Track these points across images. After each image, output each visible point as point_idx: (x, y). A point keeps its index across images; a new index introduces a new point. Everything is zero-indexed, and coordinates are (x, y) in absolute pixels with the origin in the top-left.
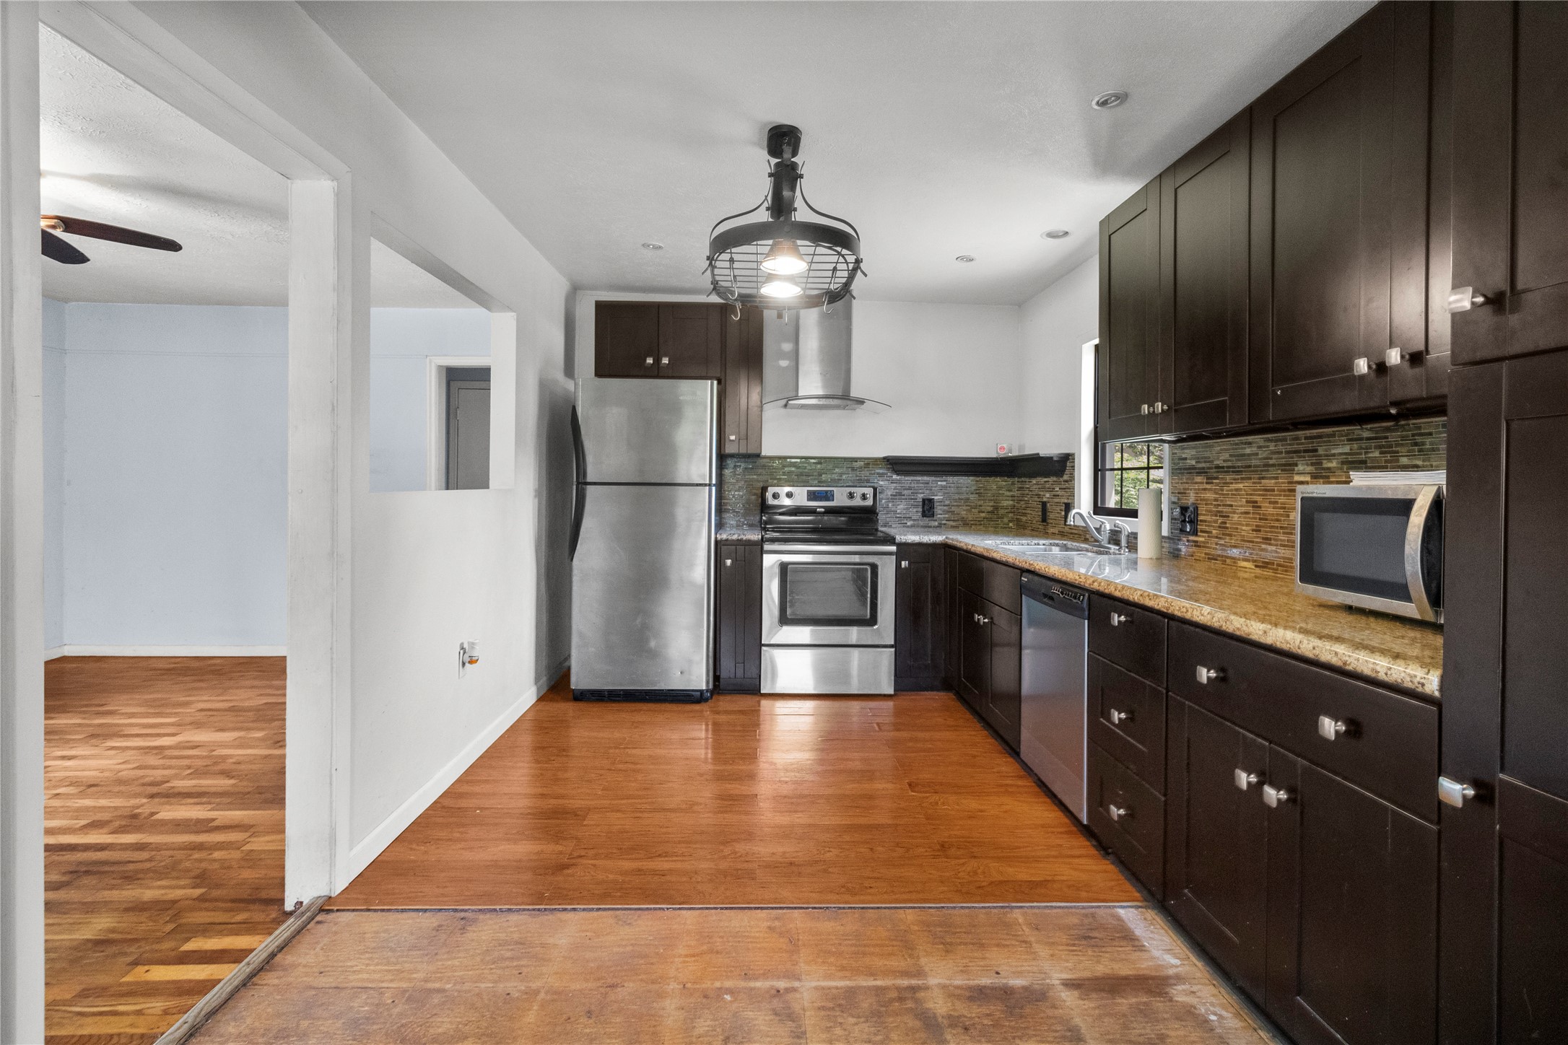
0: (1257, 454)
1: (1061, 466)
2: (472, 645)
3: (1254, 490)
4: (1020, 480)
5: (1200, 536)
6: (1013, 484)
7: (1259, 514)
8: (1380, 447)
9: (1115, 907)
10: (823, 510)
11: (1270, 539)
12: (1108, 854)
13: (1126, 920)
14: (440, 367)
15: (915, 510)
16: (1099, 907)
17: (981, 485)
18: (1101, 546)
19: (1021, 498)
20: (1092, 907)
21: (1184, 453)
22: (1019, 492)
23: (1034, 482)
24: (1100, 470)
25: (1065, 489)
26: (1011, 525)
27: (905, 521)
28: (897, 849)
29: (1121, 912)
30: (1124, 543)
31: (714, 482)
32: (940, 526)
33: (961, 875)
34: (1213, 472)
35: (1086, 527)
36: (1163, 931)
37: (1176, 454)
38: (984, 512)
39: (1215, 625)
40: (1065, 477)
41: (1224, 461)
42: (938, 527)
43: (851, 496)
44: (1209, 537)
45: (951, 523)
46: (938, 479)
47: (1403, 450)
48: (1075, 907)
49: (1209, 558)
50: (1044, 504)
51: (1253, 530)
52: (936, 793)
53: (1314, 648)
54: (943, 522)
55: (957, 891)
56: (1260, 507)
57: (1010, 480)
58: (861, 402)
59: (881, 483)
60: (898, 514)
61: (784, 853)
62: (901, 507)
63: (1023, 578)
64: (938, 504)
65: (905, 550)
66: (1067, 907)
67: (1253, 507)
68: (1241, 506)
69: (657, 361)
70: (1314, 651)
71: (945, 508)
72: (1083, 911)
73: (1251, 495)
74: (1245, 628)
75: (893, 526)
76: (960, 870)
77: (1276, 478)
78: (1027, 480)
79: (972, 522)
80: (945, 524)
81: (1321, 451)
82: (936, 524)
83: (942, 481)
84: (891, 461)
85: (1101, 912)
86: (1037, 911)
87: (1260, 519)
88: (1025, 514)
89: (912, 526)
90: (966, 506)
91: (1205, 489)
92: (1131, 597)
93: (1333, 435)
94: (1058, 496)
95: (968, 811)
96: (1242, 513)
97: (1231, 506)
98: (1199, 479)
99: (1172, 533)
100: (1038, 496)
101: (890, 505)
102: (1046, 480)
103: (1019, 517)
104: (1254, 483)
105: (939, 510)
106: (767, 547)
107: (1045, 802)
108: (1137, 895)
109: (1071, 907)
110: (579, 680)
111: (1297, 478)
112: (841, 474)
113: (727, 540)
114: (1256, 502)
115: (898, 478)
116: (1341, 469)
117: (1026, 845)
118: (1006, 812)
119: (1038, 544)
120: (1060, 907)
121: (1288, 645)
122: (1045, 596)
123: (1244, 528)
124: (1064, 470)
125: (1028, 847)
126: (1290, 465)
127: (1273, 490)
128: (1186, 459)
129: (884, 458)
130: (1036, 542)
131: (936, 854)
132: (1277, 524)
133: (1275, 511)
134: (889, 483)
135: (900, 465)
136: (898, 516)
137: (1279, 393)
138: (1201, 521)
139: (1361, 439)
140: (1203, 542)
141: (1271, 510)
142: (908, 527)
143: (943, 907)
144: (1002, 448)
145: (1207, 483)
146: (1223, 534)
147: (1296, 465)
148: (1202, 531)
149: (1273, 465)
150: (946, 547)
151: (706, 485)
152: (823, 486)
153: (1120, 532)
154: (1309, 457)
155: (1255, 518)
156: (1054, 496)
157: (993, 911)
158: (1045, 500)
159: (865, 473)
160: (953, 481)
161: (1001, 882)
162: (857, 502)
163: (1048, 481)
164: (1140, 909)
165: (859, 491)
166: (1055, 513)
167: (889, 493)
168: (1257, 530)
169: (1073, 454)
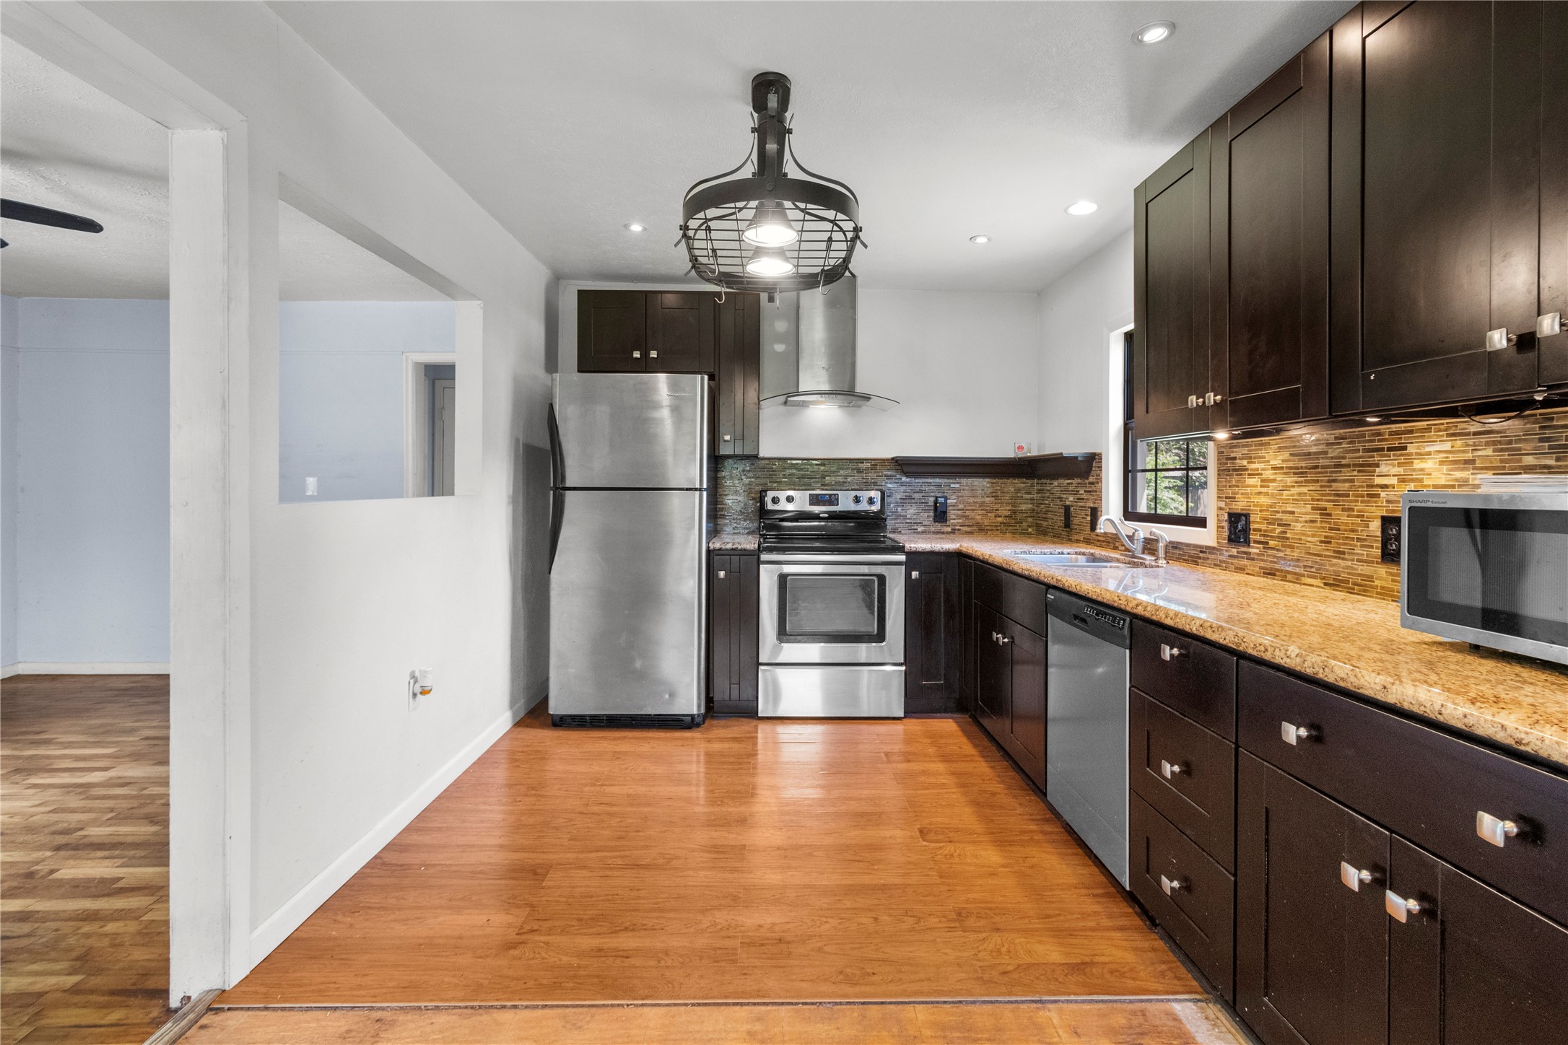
0: (1326, 453)
1: (1087, 466)
2: (424, 673)
3: (1323, 495)
4: (1040, 482)
5: (1253, 547)
6: (1032, 486)
7: (1330, 523)
8: (1494, 443)
9: (1169, 1000)
10: (826, 515)
11: (1344, 553)
12: (1155, 925)
13: (1184, 1021)
14: (417, 365)
15: (926, 515)
16: (1147, 1001)
17: (998, 488)
18: (1134, 557)
19: (1040, 502)
20: (1142, 1001)
21: (1233, 452)
22: (1040, 495)
23: (1056, 483)
24: (1130, 471)
25: (1090, 492)
26: (1030, 530)
27: (916, 527)
28: (905, 918)
29: (1177, 1008)
30: (1161, 553)
31: (705, 486)
32: (953, 531)
33: (981, 955)
34: (1269, 474)
35: (1117, 534)
36: (1230, 1036)
37: (1223, 452)
38: (1000, 516)
39: (1308, 670)
40: (1091, 479)
41: (1283, 461)
42: (951, 532)
43: (857, 500)
44: (1264, 548)
45: (966, 529)
46: (951, 481)
47: (1527, 447)
48: (1120, 1001)
49: (1264, 573)
50: (1067, 509)
51: (1321, 542)
52: (950, 842)
53: (1465, 716)
54: (957, 528)
55: (977, 979)
56: (1330, 515)
57: (1030, 482)
58: (867, 398)
59: (889, 486)
60: (908, 519)
61: (774, 924)
62: (911, 511)
63: (1048, 595)
64: (951, 508)
65: (915, 559)
66: (1110, 1001)
67: (1321, 514)
68: (1306, 514)
69: (645, 354)
70: (1466, 721)
71: (959, 512)
72: (1131, 1006)
73: (1318, 500)
74: (1353, 679)
75: (903, 532)
76: (981, 948)
77: (1352, 481)
78: (1048, 481)
79: (988, 528)
80: (959, 530)
81: (1411, 449)
82: (949, 529)
83: (954, 483)
84: (899, 462)
85: (1153, 1008)
86: (1074, 1006)
87: (1331, 529)
88: (1045, 519)
89: (923, 532)
90: (982, 510)
91: (1260, 493)
92: (1188, 626)
93: (1428, 429)
94: (1083, 499)
95: (989, 867)
96: (1306, 522)
97: (1293, 513)
98: (1252, 481)
99: (1218, 543)
100: (1061, 499)
101: (899, 509)
102: (1069, 481)
103: (1039, 522)
104: (1321, 486)
105: (952, 514)
106: (764, 557)
107: (1076, 854)
108: (1195, 983)
109: (1116, 1001)
110: (558, 705)
111: (1378, 481)
112: (846, 476)
113: (720, 549)
114: (1325, 509)
115: (908, 480)
116: (1439, 470)
117: (1057, 912)
118: (1032, 867)
119: (1063, 553)
120: (1102, 1001)
121: (1422, 708)
122: (1076, 617)
123: (1309, 539)
124: (1090, 470)
125: (1059, 915)
126: (1369, 465)
127: (1348, 496)
128: (1235, 458)
129: (893, 459)
130: (1060, 551)
131: (952, 925)
132: (1352, 535)
133: (1350, 520)
134: (898, 487)
135: (909, 467)
136: (908, 521)
137: (1372, 377)
138: (1254, 530)
139: (1468, 434)
140: (1258, 554)
141: (1344, 519)
142: (919, 533)
143: (960, 1002)
144: (1021, 448)
145: (1261, 486)
146: (1282, 546)
147: (1378, 465)
148: (1256, 542)
149: (1348, 466)
150: (959, 555)
151: (696, 489)
152: (827, 490)
153: (1157, 541)
154: (1394, 455)
155: (1323, 528)
156: (1078, 499)
157: (1023, 1006)
158: (1068, 503)
159: (872, 475)
160: (967, 483)
161: (1029, 966)
162: (864, 506)
163: (1072, 483)
164: (1199, 1004)
165: (865, 495)
166: (1080, 519)
167: (899, 497)
168: (1327, 542)
169: (1100, 454)
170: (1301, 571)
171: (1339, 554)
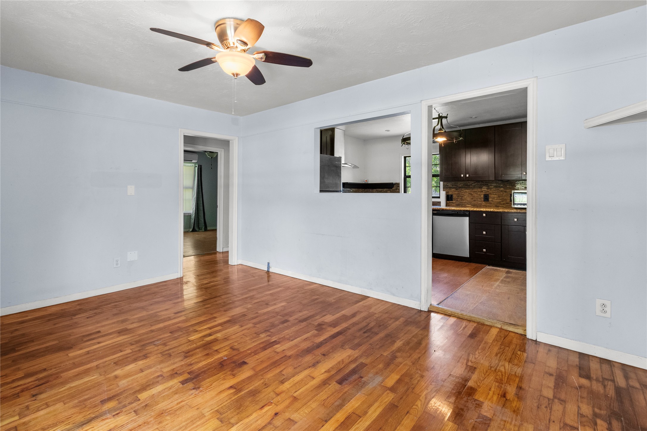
0: (471, 185)
3: (471, 192)
5: (453, 201)
14: (183, 135)
34: (458, 188)
41: (462, 186)
44: (456, 201)
46: (350, 190)
56: (472, 195)
68: (467, 195)
77: (477, 189)
78: (371, 190)
81: (489, 185)
97: (464, 195)
98: (453, 189)
111: (483, 189)
122: (448, 214)
123: (468, 199)
124: (393, 187)
126: (481, 187)
127: (476, 192)
128: (448, 185)
138: (454, 198)
141: (476, 195)
145: (456, 190)
146: (461, 200)
154: (486, 185)
163: (384, 190)
168: (472, 199)
169: (399, 183)
170: (466, 204)
171: (475, 201)
